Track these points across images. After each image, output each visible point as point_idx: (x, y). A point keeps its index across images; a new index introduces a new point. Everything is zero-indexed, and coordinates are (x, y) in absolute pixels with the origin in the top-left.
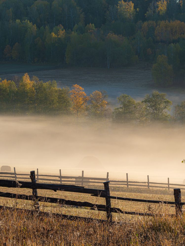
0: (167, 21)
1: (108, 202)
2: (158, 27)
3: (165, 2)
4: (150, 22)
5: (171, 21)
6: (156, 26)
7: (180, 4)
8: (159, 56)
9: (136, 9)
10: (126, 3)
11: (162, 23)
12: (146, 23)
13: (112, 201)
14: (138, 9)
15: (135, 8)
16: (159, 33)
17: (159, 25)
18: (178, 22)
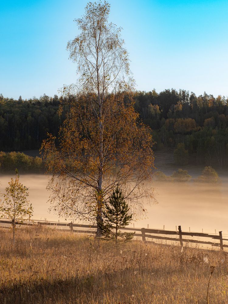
0: (182, 118)
1: (221, 242)
2: (176, 123)
3: (181, 105)
4: (171, 119)
5: (185, 119)
6: (175, 122)
7: (191, 106)
8: (179, 143)
9: (161, 111)
10: (154, 106)
11: (179, 120)
12: (168, 120)
13: (224, 241)
14: (162, 110)
15: (160, 109)
16: (177, 127)
17: (177, 121)
18: (190, 119)
